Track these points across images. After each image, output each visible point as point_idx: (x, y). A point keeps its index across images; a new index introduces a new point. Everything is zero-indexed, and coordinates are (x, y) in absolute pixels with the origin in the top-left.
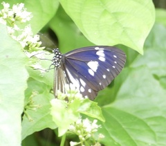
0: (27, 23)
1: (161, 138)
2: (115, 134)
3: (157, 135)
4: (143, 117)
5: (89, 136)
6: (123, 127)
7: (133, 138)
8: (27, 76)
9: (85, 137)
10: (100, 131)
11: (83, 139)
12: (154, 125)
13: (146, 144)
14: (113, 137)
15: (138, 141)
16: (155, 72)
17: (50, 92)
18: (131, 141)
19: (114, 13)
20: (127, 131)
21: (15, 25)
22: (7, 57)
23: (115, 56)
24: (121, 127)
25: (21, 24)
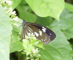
1: (64, 57)
2: (45, 54)
3: (63, 55)
4: (56, 47)
6: (48, 51)
8: (12, 29)
9: (32, 55)
10: (39, 53)
11: (32, 56)
12: (61, 51)
13: (58, 59)
14: (44, 56)
15: (54, 58)
17: (17, 36)
18: (52, 58)
19: (47, 3)
20: (50, 53)
22: (3, 20)
24: (47, 51)
25: (8, 6)
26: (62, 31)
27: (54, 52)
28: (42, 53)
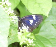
0: (10, 6)
2: (39, 44)
3: (53, 44)
4: (48, 38)
5: (30, 44)
6: (42, 41)
7: (45, 45)
8: (9, 24)
9: (29, 45)
10: (34, 43)
12: (52, 41)
14: (38, 45)
16: (52, 23)
19: (39, 3)
20: (43, 43)
21: (6, 7)
22: (3, 18)
23: (39, 18)
24: (41, 41)
26: (53, 25)
27: (46, 42)
28: (37, 42)
